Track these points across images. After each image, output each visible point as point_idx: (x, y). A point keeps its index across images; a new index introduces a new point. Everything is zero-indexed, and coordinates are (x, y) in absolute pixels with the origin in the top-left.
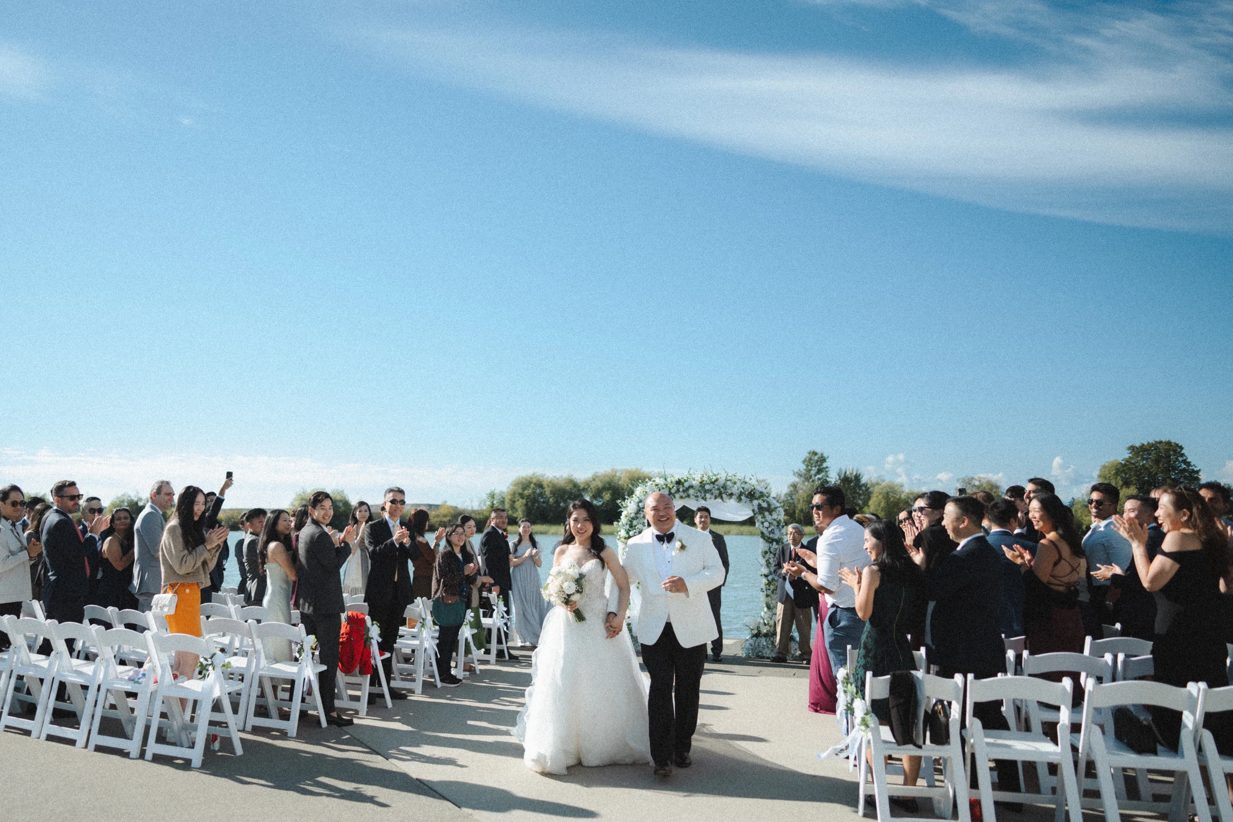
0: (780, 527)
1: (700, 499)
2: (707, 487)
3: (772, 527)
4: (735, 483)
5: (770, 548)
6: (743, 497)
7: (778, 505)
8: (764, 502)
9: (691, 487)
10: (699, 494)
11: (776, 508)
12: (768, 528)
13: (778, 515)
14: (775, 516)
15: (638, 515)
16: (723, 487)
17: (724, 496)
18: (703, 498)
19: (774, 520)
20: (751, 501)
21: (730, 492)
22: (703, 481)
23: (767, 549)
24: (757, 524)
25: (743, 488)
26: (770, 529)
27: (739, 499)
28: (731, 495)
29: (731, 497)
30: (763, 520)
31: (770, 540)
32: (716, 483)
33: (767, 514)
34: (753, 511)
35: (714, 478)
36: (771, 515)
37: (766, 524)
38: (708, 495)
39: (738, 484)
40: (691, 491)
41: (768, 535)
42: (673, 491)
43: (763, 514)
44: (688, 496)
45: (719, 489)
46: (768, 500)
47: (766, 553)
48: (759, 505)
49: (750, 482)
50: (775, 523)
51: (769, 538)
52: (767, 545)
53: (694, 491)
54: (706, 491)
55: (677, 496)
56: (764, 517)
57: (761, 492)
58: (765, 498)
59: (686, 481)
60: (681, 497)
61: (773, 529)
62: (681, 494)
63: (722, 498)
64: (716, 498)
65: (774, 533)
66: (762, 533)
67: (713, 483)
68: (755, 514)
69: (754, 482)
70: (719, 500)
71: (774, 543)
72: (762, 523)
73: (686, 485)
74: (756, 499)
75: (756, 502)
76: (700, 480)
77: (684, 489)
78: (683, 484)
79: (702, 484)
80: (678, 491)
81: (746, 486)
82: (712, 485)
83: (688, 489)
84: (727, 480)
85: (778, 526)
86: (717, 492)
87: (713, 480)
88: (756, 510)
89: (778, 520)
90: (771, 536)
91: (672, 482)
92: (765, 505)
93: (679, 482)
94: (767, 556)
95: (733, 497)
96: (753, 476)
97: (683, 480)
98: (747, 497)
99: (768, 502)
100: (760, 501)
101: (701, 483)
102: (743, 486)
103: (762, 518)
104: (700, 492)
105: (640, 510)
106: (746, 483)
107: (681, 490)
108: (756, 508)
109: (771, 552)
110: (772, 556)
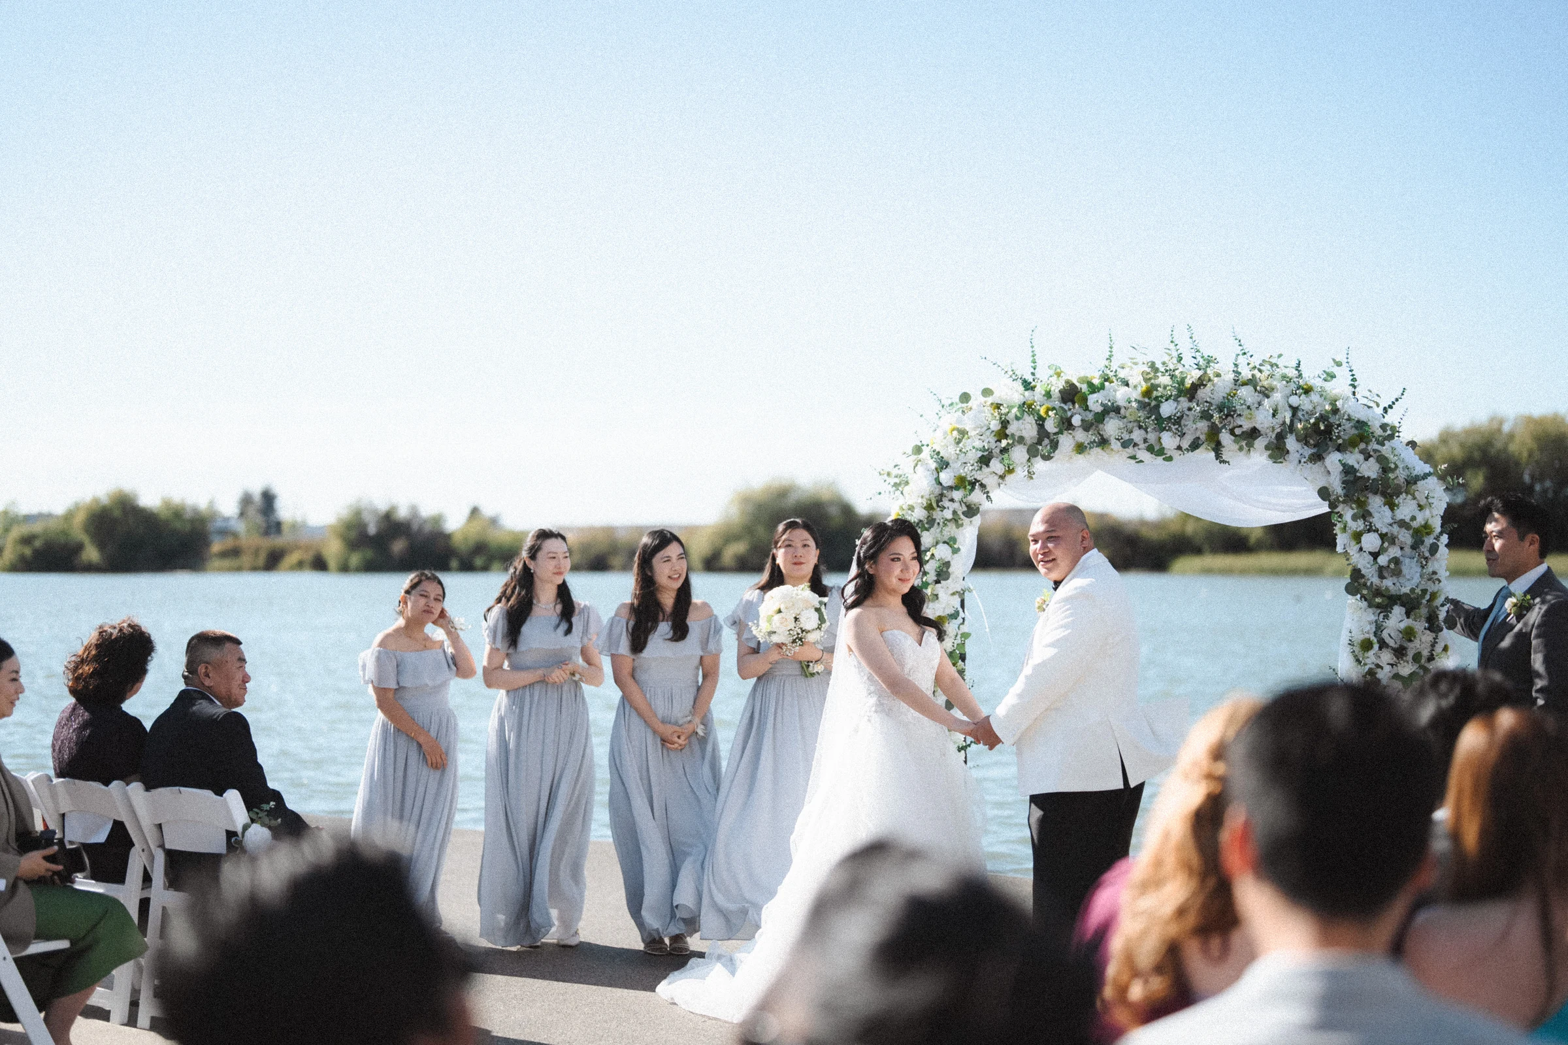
0: (1425, 550)
1: (1143, 455)
2: (1167, 409)
3: (1394, 552)
4: (1266, 393)
5: (1379, 629)
6: (1291, 443)
7: (1422, 468)
8: (1367, 457)
9: (1111, 410)
10: (1137, 435)
11: (1412, 481)
12: (1375, 555)
13: (1421, 507)
14: (1406, 509)
15: (937, 515)
16: (1220, 409)
17: (1225, 438)
18: (1150, 449)
19: (1403, 524)
20: (1317, 458)
21: (1247, 426)
22: (1154, 387)
23: (1368, 631)
24: (1342, 540)
25: (1295, 410)
26: (1383, 560)
27: (1278, 451)
28: (1253, 434)
29: (1250, 445)
30: (1359, 525)
31: (1381, 602)
32: (1202, 393)
33: (1376, 503)
34: (1324, 493)
35: (1193, 376)
36: (1392, 506)
37: (1371, 541)
38: (1169, 440)
39: (1277, 396)
40: (1111, 427)
41: (1375, 580)
42: (1051, 426)
43: (1361, 504)
44: (1103, 442)
45: (1205, 415)
46: (1385, 450)
47: (1366, 645)
48: (1348, 470)
49: (1328, 386)
50: (1405, 537)
51: (1378, 592)
52: (1371, 616)
53: (1121, 424)
54: (1162, 424)
55: (1066, 442)
56: (1365, 515)
57: (1361, 424)
58: (1374, 446)
59: (1094, 389)
60: (1080, 448)
61: (1396, 561)
62: (1081, 436)
63: (1217, 448)
64: (1195, 446)
65: (1397, 573)
66: (1357, 574)
67: (1191, 392)
68: (1333, 505)
69: (1339, 387)
70: (1205, 455)
71: (1398, 611)
72: (1357, 537)
73: (1095, 402)
74: (1339, 449)
75: (1333, 460)
76: (1144, 386)
77: (1090, 417)
78: (1085, 399)
79: (1150, 401)
80: (1066, 424)
81: (1304, 402)
82: (1184, 403)
83: (1101, 417)
84: (1238, 383)
85: (1414, 547)
86: (1203, 425)
87: (1188, 383)
88: (1337, 488)
89: (1415, 524)
90: (1388, 583)
91: (1048, 395)
92: (1370, 469)
93: (1071, 394)
94: (1371, 657)
95: (1260, 443)
96: (1339, 364)
97: (1084, 388)
98: (1303, 439)
99: (1382, 460)
100: (1353, 458)
101: (1147, 393)
102: (1294, 401)
103: (1354, 518)
104: (1140, 427)
105: (942, 495)
106: (1307, 391)
107: (1076, 421)
108: (1337, 486)
109: (1383, 645)
110: (1387, 657)
